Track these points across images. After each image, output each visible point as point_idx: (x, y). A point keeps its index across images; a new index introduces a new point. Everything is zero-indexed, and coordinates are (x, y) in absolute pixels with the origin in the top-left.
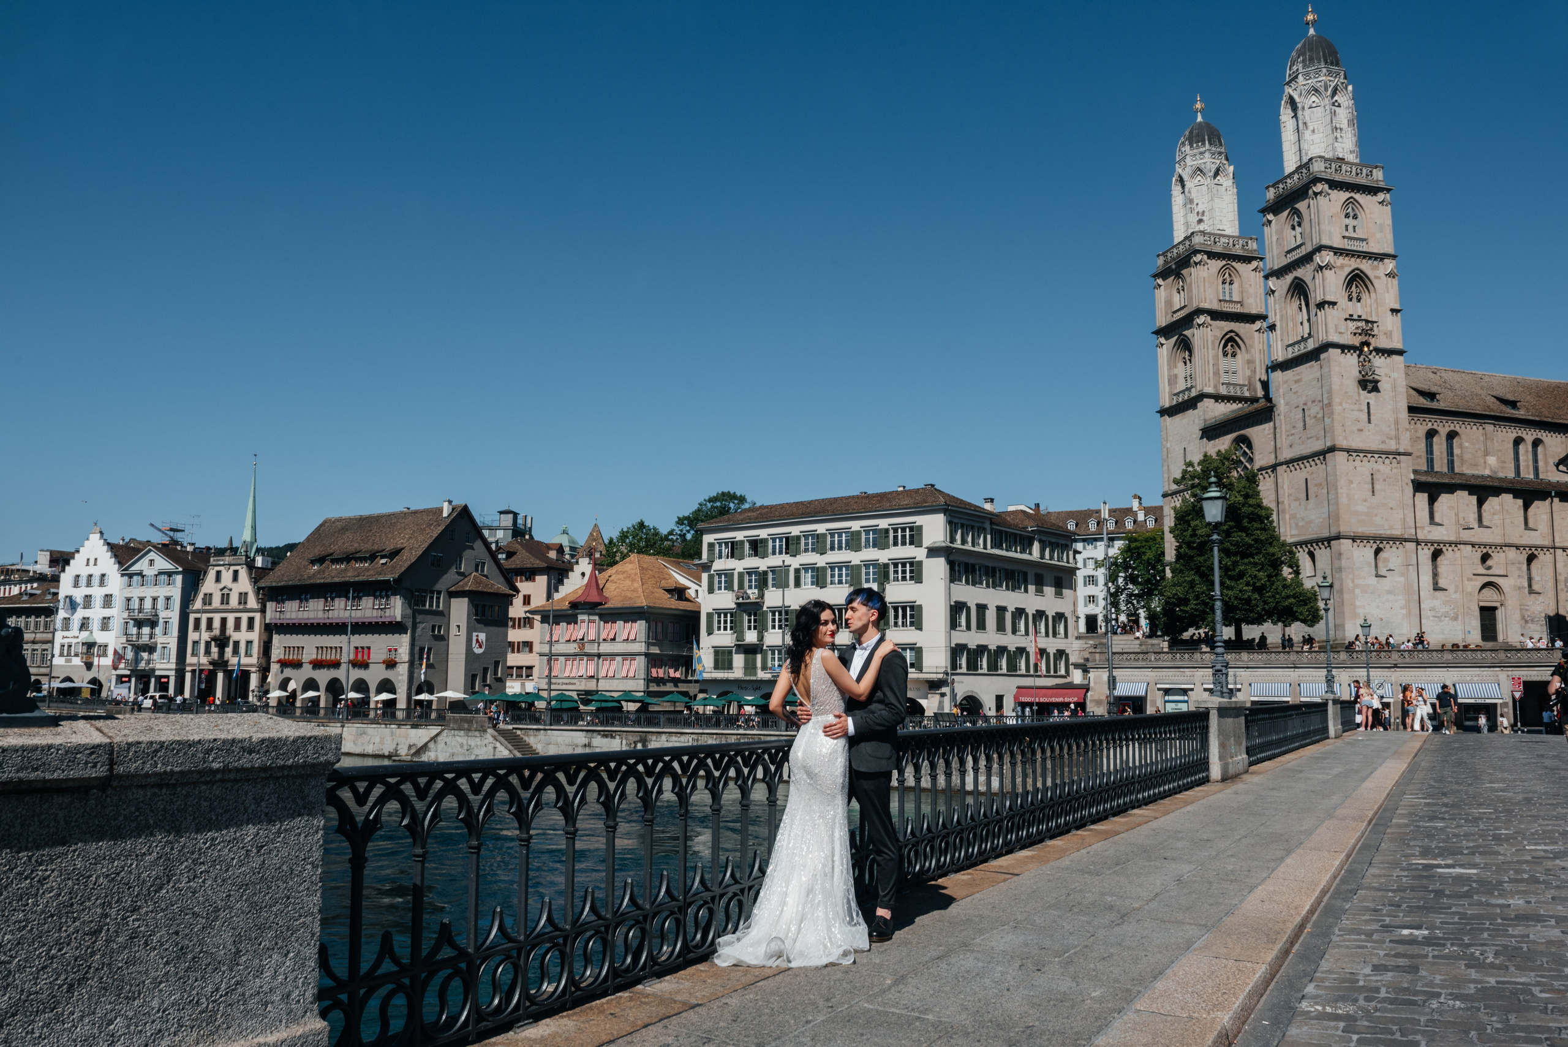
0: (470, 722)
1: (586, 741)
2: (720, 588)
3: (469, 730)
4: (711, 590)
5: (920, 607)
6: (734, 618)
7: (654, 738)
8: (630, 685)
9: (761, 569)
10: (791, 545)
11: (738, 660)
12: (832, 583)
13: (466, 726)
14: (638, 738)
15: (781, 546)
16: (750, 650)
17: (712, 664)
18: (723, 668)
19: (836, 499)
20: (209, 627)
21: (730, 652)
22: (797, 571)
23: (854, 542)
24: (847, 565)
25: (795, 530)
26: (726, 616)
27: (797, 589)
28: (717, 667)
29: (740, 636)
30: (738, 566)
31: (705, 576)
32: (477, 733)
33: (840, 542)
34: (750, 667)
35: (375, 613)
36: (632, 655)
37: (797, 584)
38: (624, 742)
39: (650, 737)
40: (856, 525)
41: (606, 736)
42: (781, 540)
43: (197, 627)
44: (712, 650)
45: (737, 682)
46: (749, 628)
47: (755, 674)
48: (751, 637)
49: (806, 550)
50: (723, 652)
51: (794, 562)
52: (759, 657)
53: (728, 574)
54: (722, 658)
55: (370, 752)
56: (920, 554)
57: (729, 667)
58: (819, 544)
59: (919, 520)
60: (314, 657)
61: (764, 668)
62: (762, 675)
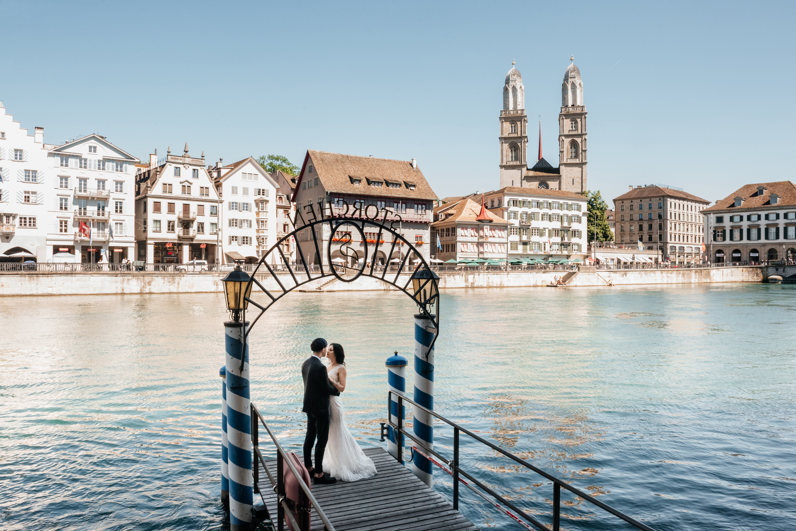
4: (509, 219)
5: (581, 231)
6: (517, 230)
8: (502, 256)
9: (529, 213)
10: (539, 205)
16: (525, 244)
18: (514, 249)
23: (560, 207)
25: (541, 200)
28: (511, 249)
29: (521, 237)
30: (520, 210)
31: (506, 214)
34: (524, 250)
35: (416, 216)
36: (503, 244)
37: (542, 220)
40: (561, 202)
43: (157, 208)
44: (509, 243)
45: (520, 255)
48: (525, 238)
50: (514, 243)
51: (542, 211)
52: (528, 246)
53: (515, 213)
54: (513, 246)
55: (524, 285)
56: (580, 214)
57: (517, 249)
59: (580, 203)
61: (530, 250)
62: (529, 252)
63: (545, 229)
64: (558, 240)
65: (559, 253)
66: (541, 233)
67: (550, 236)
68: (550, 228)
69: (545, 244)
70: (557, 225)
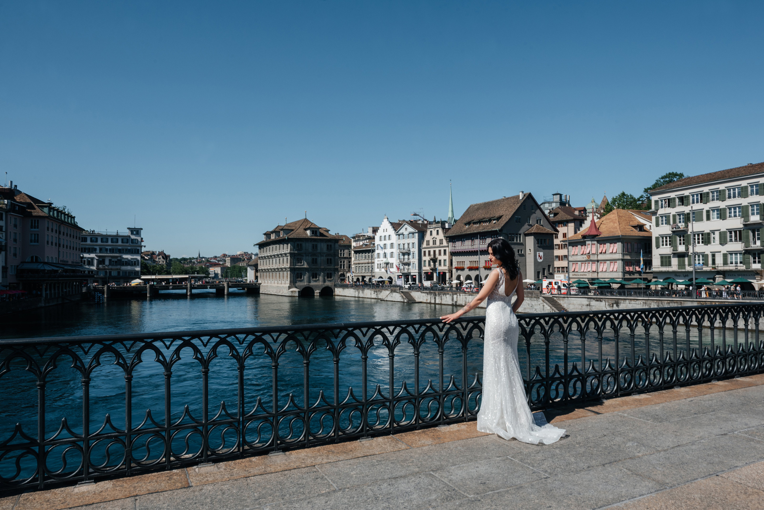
0: (532, 293)
1: (588, 303)
2: (662, 224)
3: (532, 297)
4: (657, 225)
6: (671, 240)
7: (622, 302)
8: (614, 275)
9: (686, 212)
10: (703, 198)
11: (675, 261)
12: (730, 217)
13: (530, 295)
14: (614, 302)
15: (697, 199)
16: (681, 256)
17: (659, 264)
18: (666, 266)
19: (731, 170)
20: (429, 254)
21: (670, 257)
22: (708, 212)
23: (743, 193)
24: (740, 206)
25: (706, 189)
26: (666, 238)
27: (708, 222)
28: (662, 265)
29: (675, 248)
30: (672, 211)
31: (654, 218)
32: (535, 299)
33: (734, 194)
34: (681, 265)
36: (615, 260)
37: (708, 218)
38: (607, 304)
39: (620, 301)
40: (744, 183)
41: (598, 301)
42: (697, 195)
43: (425, 255)
44: (659, 257)
45: (674, 273)
46: (680, 244)
47: (685, 268)
48: (681, 249)
49: (713, 200)
50: (666, 257)
51: (706, 207)
52: (686, 259)
53: (667, 217)
54: (665, 260)
57: (670, 264)
58: (721, 196)
60: (469, 265)
61: (690, 265)
62: (688, 269)
63: (713, 232)
64: (739, 246)
65: (742, 267)
66: (706, 239)
67: (723, 242)
68: (723, 229)
69: (713, 256)
70: (737, 223)
